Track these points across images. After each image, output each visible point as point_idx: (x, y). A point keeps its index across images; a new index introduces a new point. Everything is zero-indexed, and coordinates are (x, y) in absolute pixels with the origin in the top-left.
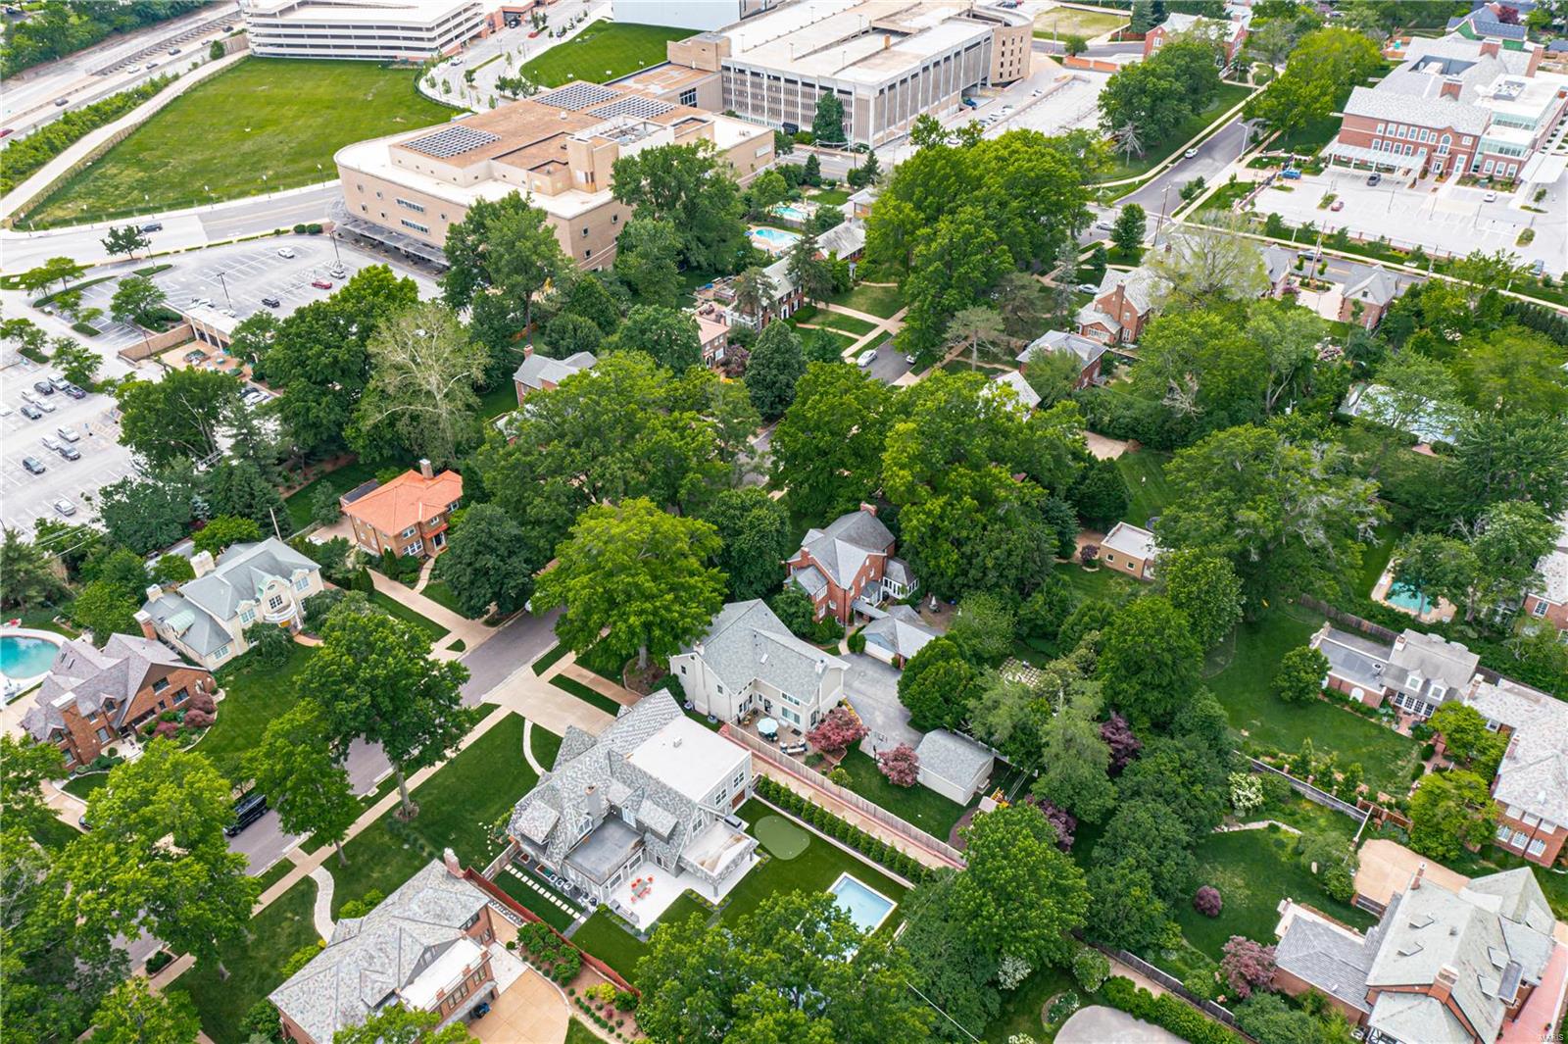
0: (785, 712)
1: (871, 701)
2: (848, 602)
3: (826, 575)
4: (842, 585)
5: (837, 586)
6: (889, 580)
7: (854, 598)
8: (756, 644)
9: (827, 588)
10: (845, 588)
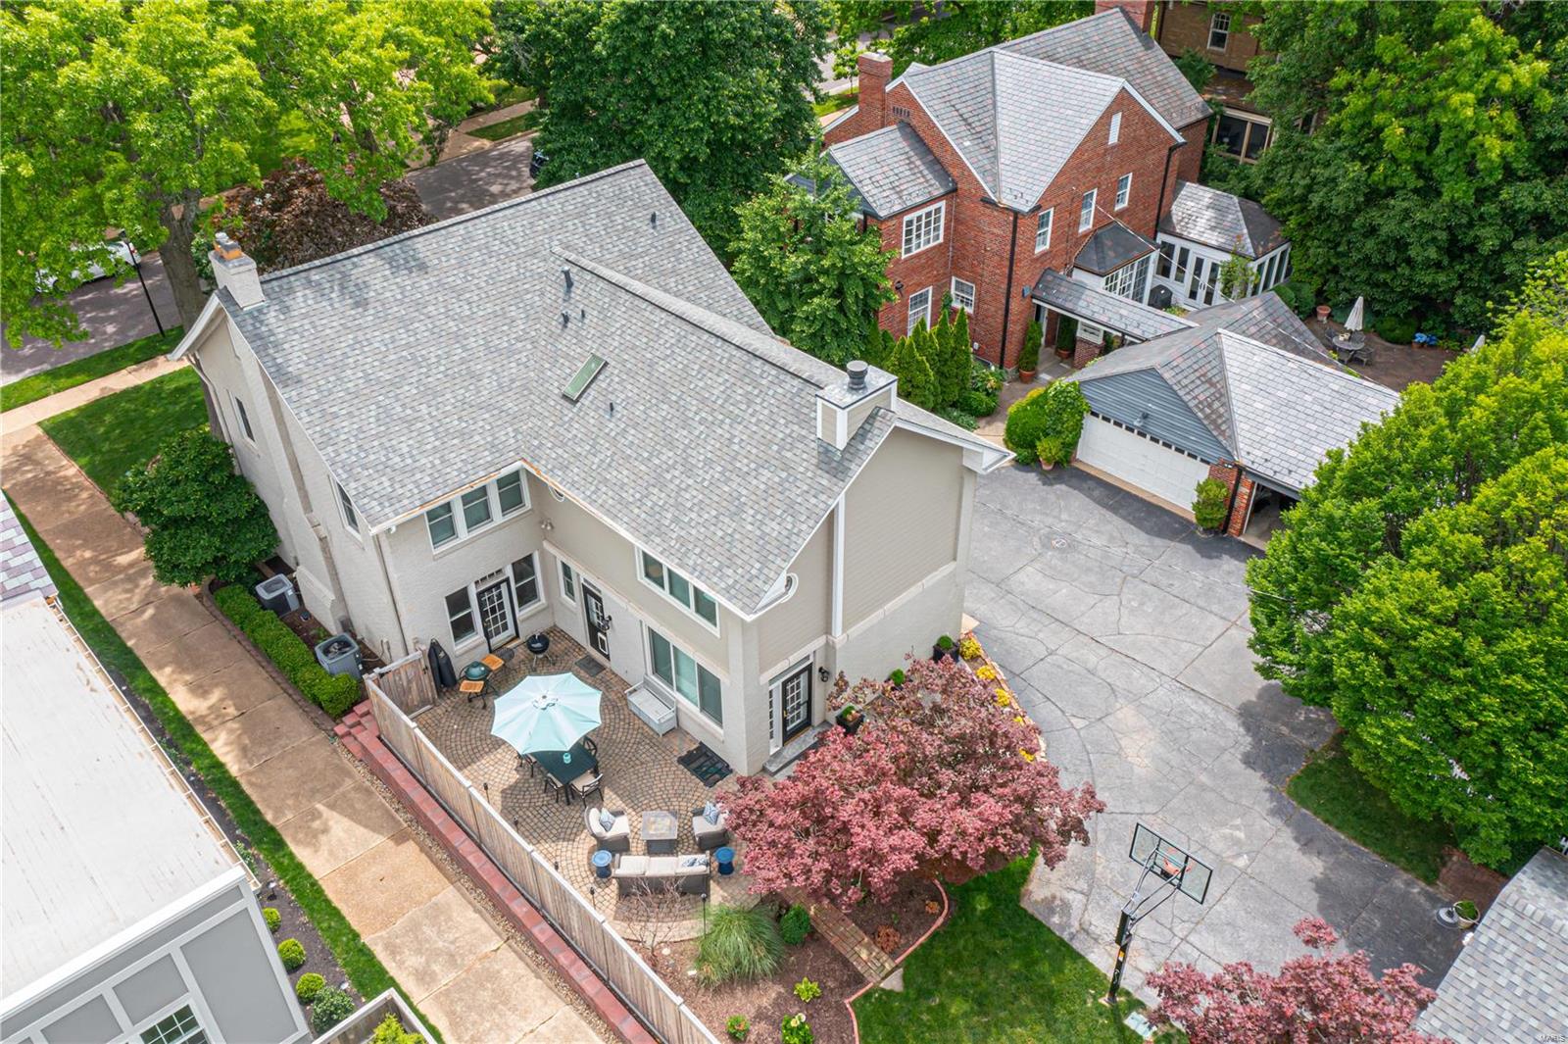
0: (662, 656)
1: (1093, 657)
2: (1025, 276)
3: (947, 159)
4: (1007, 200)
5: (987, 202)
6: (1179, 244)
7: (1048, 270)
8: (566, 319)
9: (949, 206)
10: (1016, 214)
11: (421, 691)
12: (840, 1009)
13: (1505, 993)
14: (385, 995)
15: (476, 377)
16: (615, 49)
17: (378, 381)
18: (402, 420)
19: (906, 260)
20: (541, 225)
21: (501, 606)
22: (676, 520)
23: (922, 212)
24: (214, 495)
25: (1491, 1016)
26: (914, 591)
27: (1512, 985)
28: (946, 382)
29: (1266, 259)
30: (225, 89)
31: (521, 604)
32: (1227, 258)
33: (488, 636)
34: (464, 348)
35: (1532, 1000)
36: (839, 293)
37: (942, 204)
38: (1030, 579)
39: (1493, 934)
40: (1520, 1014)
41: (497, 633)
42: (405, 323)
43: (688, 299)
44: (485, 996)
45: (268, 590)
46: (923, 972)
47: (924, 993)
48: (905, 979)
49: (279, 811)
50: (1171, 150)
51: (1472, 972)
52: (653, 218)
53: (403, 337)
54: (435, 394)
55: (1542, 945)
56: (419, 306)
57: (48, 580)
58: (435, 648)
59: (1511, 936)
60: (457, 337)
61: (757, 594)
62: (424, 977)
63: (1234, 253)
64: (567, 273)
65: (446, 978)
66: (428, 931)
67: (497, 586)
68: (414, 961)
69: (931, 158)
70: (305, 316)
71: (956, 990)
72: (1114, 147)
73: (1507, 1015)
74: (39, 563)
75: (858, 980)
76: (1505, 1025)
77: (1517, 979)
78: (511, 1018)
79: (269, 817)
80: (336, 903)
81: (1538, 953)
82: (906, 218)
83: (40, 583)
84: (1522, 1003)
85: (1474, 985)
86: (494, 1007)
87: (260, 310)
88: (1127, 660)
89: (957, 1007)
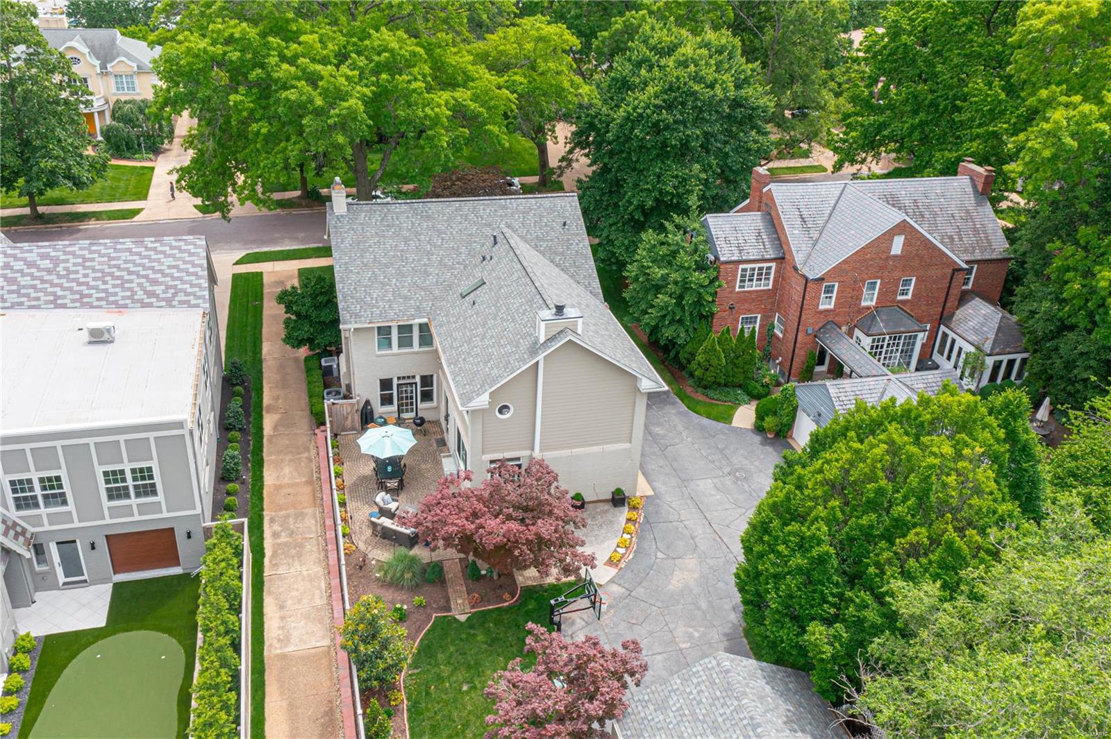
2: (810, 320)
3: (783, 239)
4: (805, 271)
5: (796, 269)
6: (951, 335)
7: (830, 322)
8: (484, 258)
9: (777, 267)
10: (807, 279)
11: (353, 421)
12: (430, 617)
13: (685, 696)
14: (242, 520)
15: (427, 273)
16: (618, 137)
17: (379, 262)
18: (381, 283)
19: (739, 293)
20: (501, 212)
21: (412, 398)
22: (464, 360)
23: (757, 266)
24: (317, 307)
25: (671, 703)
26: (595, 449)
27: (691, 693)
28: (735, 370)
29: (1005, 358)
30: (344, 112)
31: (422, 401)
32: (972, 349)
33: (400, 411)
34: (429, 260)
35: (694, 702)
36: (680, 298)
37: (773, 265)
38: (705, 486)
39: (700, 668)
40: (684, 707)
41: (407, 411)
42: (406, 240)
43: (562, 269)
44: (293, 552)
45: (326, 362)
46: (478, 620)
47: (471, 627)
48: (468, 619)
49: (270, 454)
50: (954, 270)
51: (679, 681)
52: (565, 224)
53: (402, 246)
54: (403, 276)
55: (717, 681)
56: (417, 234)
57: (208, 305)
58: (367, 403)
59: (707, 673)
60: (429, 253)
61: (470, 399)
62: (275, 535)
63: (978, 348)
64: (495, 237)
65: (284, 539)
66: (291, 520)
67: (411, 384)
68: (276, 528)
69: (775, 236)
70: (361, 224)
71: (488, 632)
72: (895, 256)
73: (678, 705)
74: (207, 297)
75: (449, 609)
76: (674, 709)
77: (695, 692)
78: (296, 563)
79: (264, 455)
80: (265, 495)
81: (713, 683)
82: (741, 266)
83: (204, 305)
84: (688, 702)
85: (675, 687)
86: (293, 557)
87: (342, 216)
88: (718, 539)
89: (480, 638)
